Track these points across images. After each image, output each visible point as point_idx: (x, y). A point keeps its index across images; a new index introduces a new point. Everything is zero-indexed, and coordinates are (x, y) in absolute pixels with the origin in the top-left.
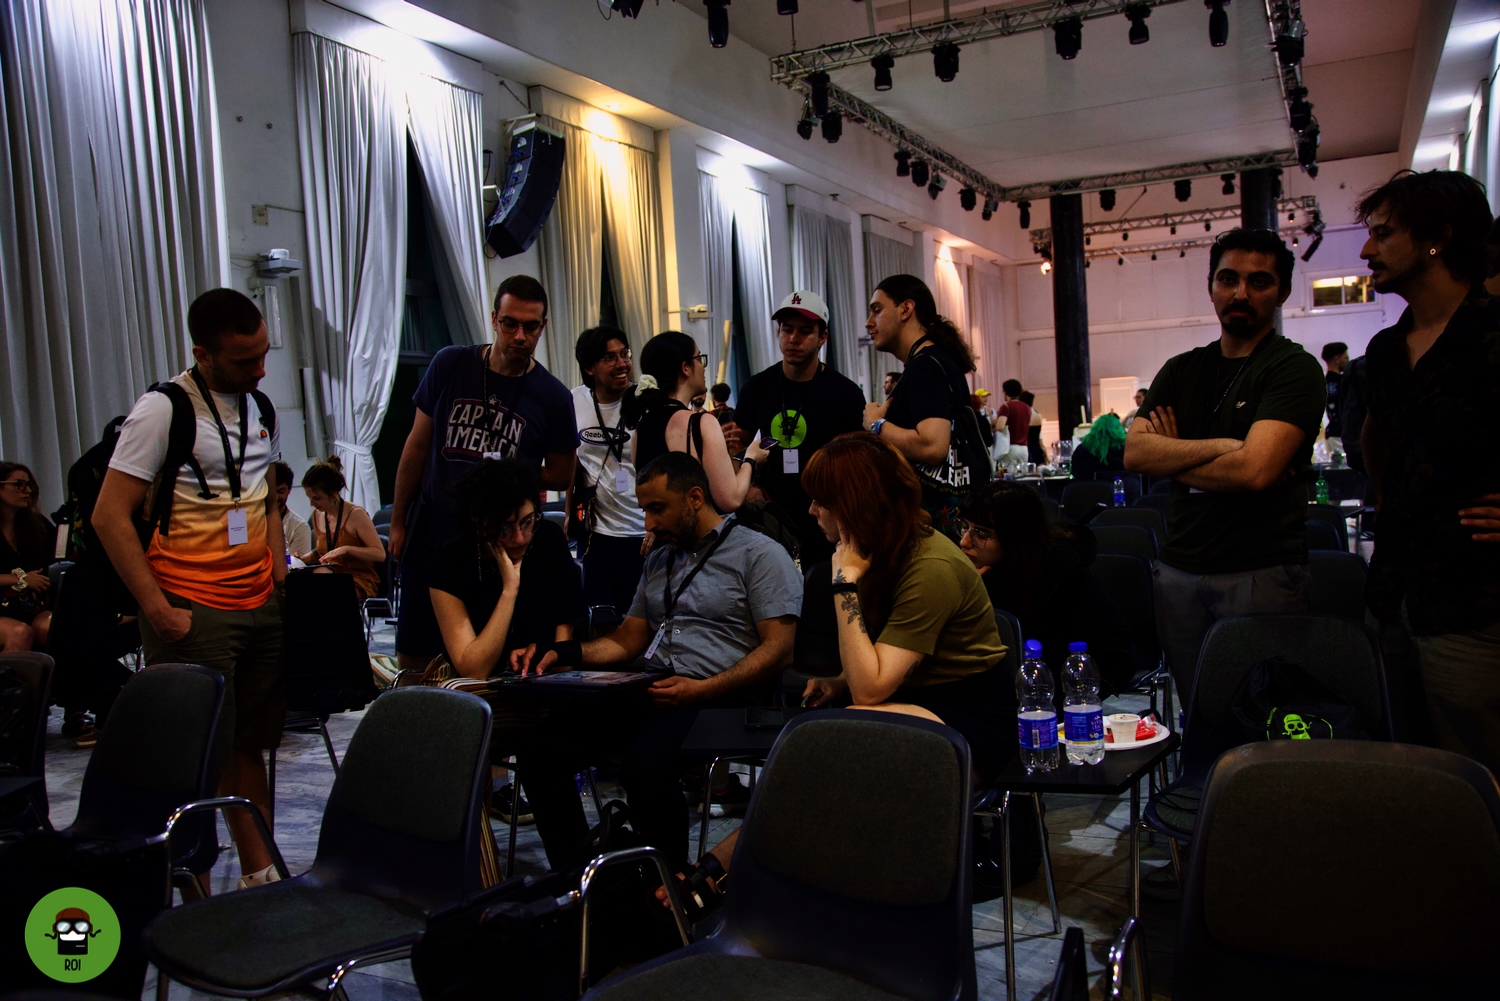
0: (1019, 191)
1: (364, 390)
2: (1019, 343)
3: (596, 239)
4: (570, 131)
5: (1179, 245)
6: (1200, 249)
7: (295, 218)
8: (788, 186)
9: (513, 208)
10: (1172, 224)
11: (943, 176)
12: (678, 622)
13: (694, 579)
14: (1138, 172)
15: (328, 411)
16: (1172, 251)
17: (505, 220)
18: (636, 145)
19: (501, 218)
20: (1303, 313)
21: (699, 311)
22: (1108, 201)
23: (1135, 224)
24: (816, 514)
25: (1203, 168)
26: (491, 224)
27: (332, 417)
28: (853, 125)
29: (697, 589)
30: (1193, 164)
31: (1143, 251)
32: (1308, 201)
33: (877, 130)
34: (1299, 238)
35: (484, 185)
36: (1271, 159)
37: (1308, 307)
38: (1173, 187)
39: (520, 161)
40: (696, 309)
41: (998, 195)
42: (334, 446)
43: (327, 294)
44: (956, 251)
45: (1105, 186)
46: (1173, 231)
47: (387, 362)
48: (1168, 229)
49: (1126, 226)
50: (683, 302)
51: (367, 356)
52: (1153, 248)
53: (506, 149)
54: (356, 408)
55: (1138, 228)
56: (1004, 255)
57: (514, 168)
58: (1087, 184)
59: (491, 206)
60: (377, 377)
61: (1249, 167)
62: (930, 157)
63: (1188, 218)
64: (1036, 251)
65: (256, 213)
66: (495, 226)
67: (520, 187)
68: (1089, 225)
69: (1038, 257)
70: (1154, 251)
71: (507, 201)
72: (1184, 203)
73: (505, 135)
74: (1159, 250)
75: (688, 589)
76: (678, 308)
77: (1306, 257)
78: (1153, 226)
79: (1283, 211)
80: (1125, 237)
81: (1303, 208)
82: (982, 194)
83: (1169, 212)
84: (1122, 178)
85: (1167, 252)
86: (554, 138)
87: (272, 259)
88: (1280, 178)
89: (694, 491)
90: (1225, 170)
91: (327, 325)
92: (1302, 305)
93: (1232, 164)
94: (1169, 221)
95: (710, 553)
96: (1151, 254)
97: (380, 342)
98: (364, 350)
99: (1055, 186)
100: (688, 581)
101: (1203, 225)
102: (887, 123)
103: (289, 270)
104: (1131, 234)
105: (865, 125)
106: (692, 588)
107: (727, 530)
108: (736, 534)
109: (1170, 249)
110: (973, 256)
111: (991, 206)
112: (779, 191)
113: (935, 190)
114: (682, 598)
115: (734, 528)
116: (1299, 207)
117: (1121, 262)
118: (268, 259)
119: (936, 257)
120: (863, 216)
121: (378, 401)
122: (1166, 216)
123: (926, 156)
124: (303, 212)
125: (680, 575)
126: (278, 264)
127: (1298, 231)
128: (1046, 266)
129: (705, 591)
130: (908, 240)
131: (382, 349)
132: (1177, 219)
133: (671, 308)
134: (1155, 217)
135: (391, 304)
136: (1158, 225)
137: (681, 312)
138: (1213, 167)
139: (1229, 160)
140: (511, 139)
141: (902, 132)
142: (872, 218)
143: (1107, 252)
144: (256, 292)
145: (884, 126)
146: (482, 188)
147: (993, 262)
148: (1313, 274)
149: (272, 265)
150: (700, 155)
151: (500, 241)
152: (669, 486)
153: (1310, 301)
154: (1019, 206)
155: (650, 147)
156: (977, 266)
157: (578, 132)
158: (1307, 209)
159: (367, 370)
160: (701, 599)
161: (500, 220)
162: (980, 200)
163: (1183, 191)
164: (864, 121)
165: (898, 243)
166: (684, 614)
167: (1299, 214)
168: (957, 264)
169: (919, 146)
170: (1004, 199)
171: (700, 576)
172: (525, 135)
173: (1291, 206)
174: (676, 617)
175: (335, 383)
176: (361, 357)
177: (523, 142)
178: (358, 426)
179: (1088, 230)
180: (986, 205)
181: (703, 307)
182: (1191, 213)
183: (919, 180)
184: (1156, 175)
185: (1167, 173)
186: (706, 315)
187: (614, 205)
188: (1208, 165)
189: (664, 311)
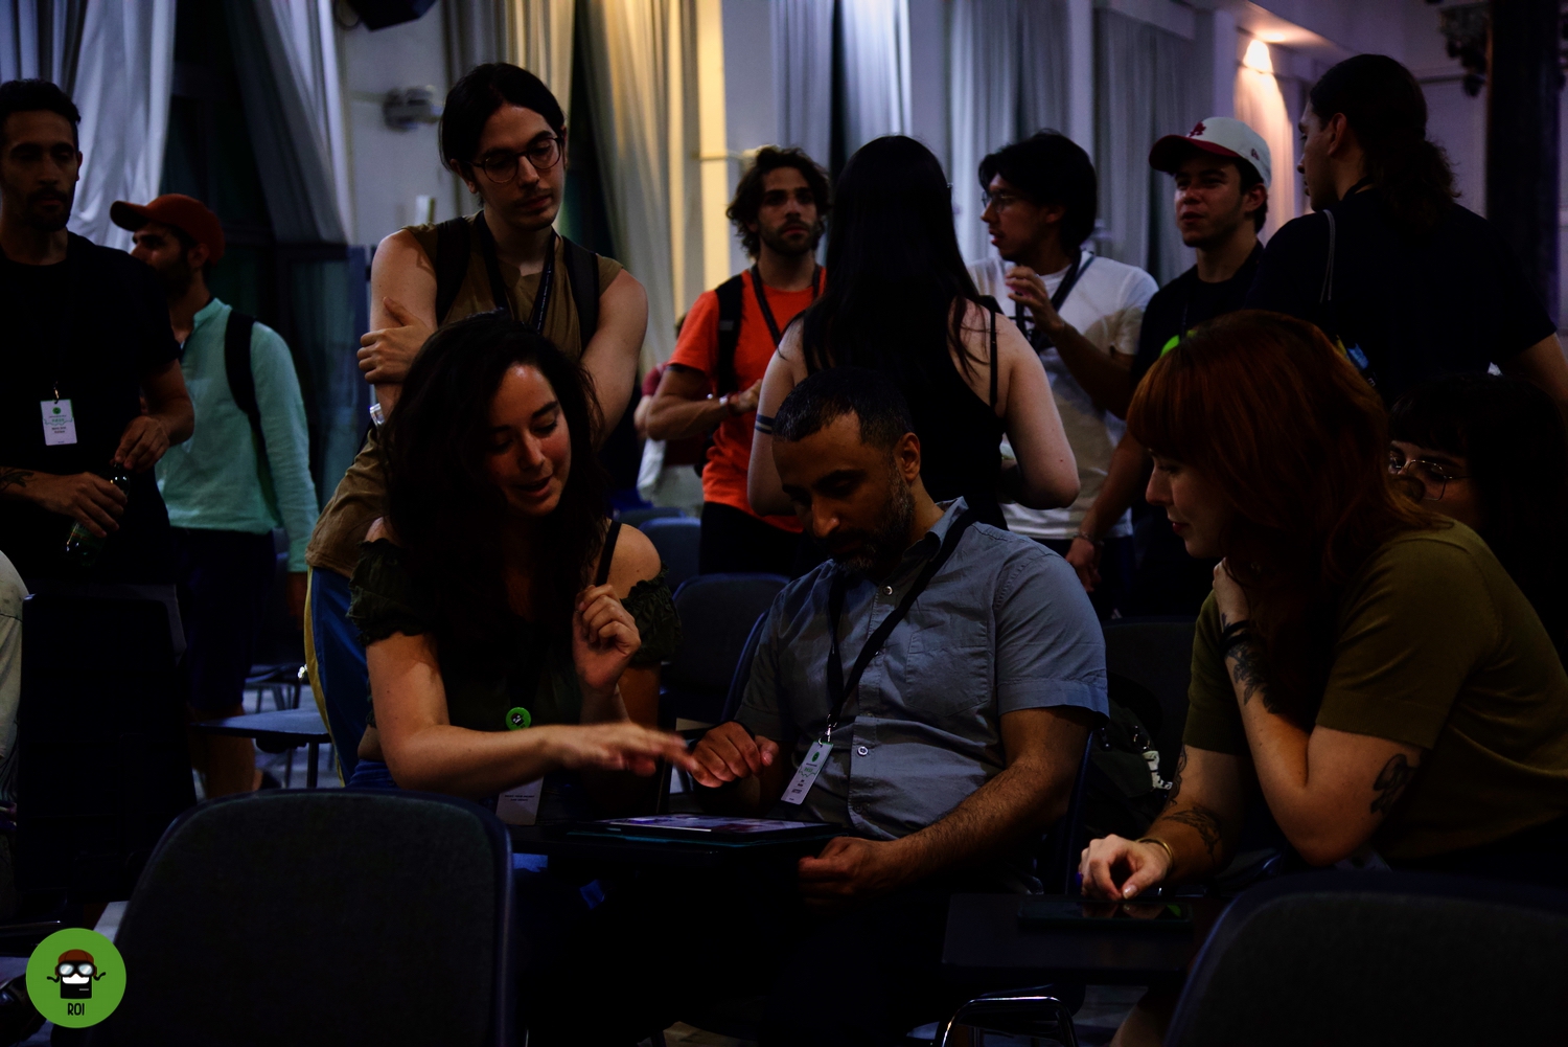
12: (865, 731)
13: (891, 639)
24: (1164, 498)
29: (903, 660)
44: (1282, 51)
75: (879, 659)
76: (722, 151)
89: (906, 444)
95: (921, 585)
100: (877, 641)
106: (889, 658)
107: (956, 531)
108: (974, 541)
114: (871, 677)
115: (969, 530)
119: (1239, 63)
125: (860, 629)
129: (916, 660)
133: (706, 150)
152: (865, 435)
160: (912, 679)
166: (876, 713)
168: (1282, 79)
171: (903, 632)
174: (861, 720)
189: (693, 156)
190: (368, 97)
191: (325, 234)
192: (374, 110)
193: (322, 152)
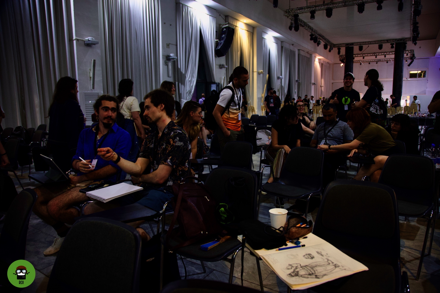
0: (338, 45)
1: (189, 88)
2: (333, 83)
3: (239, 53)
4: (234, 27)
5: (376, 60)
6: (382, 62)
7: (175, 47)
8: (282, 42)
9: (222, 45)
10: (376, 55)
11: (321, 41)
12: (328, 139)
14: (369, 42)
15: (180, 92)
16: (374, 62)
17: (220, 48)
18: (249, 31)
19: (219, 47)
20: (406, 80)
21: (261, 72)
22: (361, 49)
23: (366, 55)
25: (386, 41)
26: (217, 49)
27: (181, 94)
28: (302, 27)
29: (332, 132)
30: (384, 40)
31: (367, 62)
32: (412, 51)
33: (307, 29)
34: (408, 60)
35: (216, 39)
36: (404, 40)
37: (408, 78)
38: (378, 46)
39: (224, 34)
40: (260, 71)
41: (333, 46)
42: (181, 100)
43: (181, 65)
44: (319, 60)
45: (361, 45)
46: (376, 57)
47: (194, 81)
48: (375, 56)
49: (364, 55)
50: (257, 70)
51: (190, 80)
52: (369, 61)
53: (220, 31)
54: (187, 92)
55: (367, 56)
56: (331, 61)
57: (222, 35)
58: (356, 44)
59: (217, 44)
60: (192, 85)
61: (398, 42)
62: (318, 36)
63: (380, 54)
64: (340, 60)
65: (167, 45)
66: (218, 49)
67: (224, 40)
68: (355, 55)
69: (340, 62)
70: (369, 62)
71: (221, 44)
72: (380, 50)
73: (220, 28)
74: (371, 62)
76: (256, 71)
77: (409, 65)
78: (371, 56)
79: (405, 53)
80: (363, 58)
81: (410, 53)
82: (329, 45)
83: (375, 52)
84: (365, 43)
85: (373, 62)
86: (232, 29)
87: (171, 56)
88: (406, 45)
89: (336, 112)
90: (392, 42)
91: (181, 72)
92: (406, 77)
93: (394, 41)
94: (375, 54)
96: (369, 63)
97: (192, 76)
98: (189, 78)
99: (347, 44)
101: (384, 56)
102: (309, 27)
103: (173, 59)
104: (365, 57)
105: (304, 27)
109: (374, 61)
110: (323, 61)
111: (331, 49)
112: (280, 43)
113: (318, 44)
114: (329, 134)
116: (409, 52)
117: (361, 64)
118: (169, 56)
119: (315, 61)
120: (298, 50)
121: (192, 90)
122: (374, 53)
123: (317, 36)
124: (177, 45)
125: (328, 129)
126: (172, 57)
127: (407, 59)
128: (342, 64)
129: (334, 132)
130: (308, 56)
131: (193, 78)
132: (377, 54)
133: (254, 71)
134: (371, 53)
135: (195, 67)
136: (372, 55)
137: (257, 72)
138: (389, 41)
139: (393, 40)
140: (221, 29)
141: (312, 29)
142: (301, 50)
143: (358, 61)
144: (167, 64)
145: (308, 27)
146: (215, 40)
147: (328, 63)
148: (410, 70)
149: (171, 58)
150: (263, 33)
151: (219, 53)
153: (409, 76)
154: (338, 49)
155: (252, 31)
156: (324, 64)
157: (236, 27)
158: (411, 53)
159: (190, 83)
161: (219, 48)
162: (329, 47)
163: (380, 47)
164: (304, 26)
165: (306, 57)
167: (409, 54)
168: (319, 63)
169: (316, 33)
170: (334, 47)
172: (225, 28)
173: (407, 52)
175: (182, 86)
176: (188, 80)
177: (225, 29)
178: (187, 96)
179: (354, 56)
180: (330, 48)
181: (262, 71)
182: (381, 53)
183: (315, 42)
184: (374, 43)
185: (377, 42)
186: (263, 73)
187: (243, 45)
188: (388, 41)
189: (253, 72)
190: (217, 65)
191: (213, 81)
192: (218, 66)
193: (212, 70)
